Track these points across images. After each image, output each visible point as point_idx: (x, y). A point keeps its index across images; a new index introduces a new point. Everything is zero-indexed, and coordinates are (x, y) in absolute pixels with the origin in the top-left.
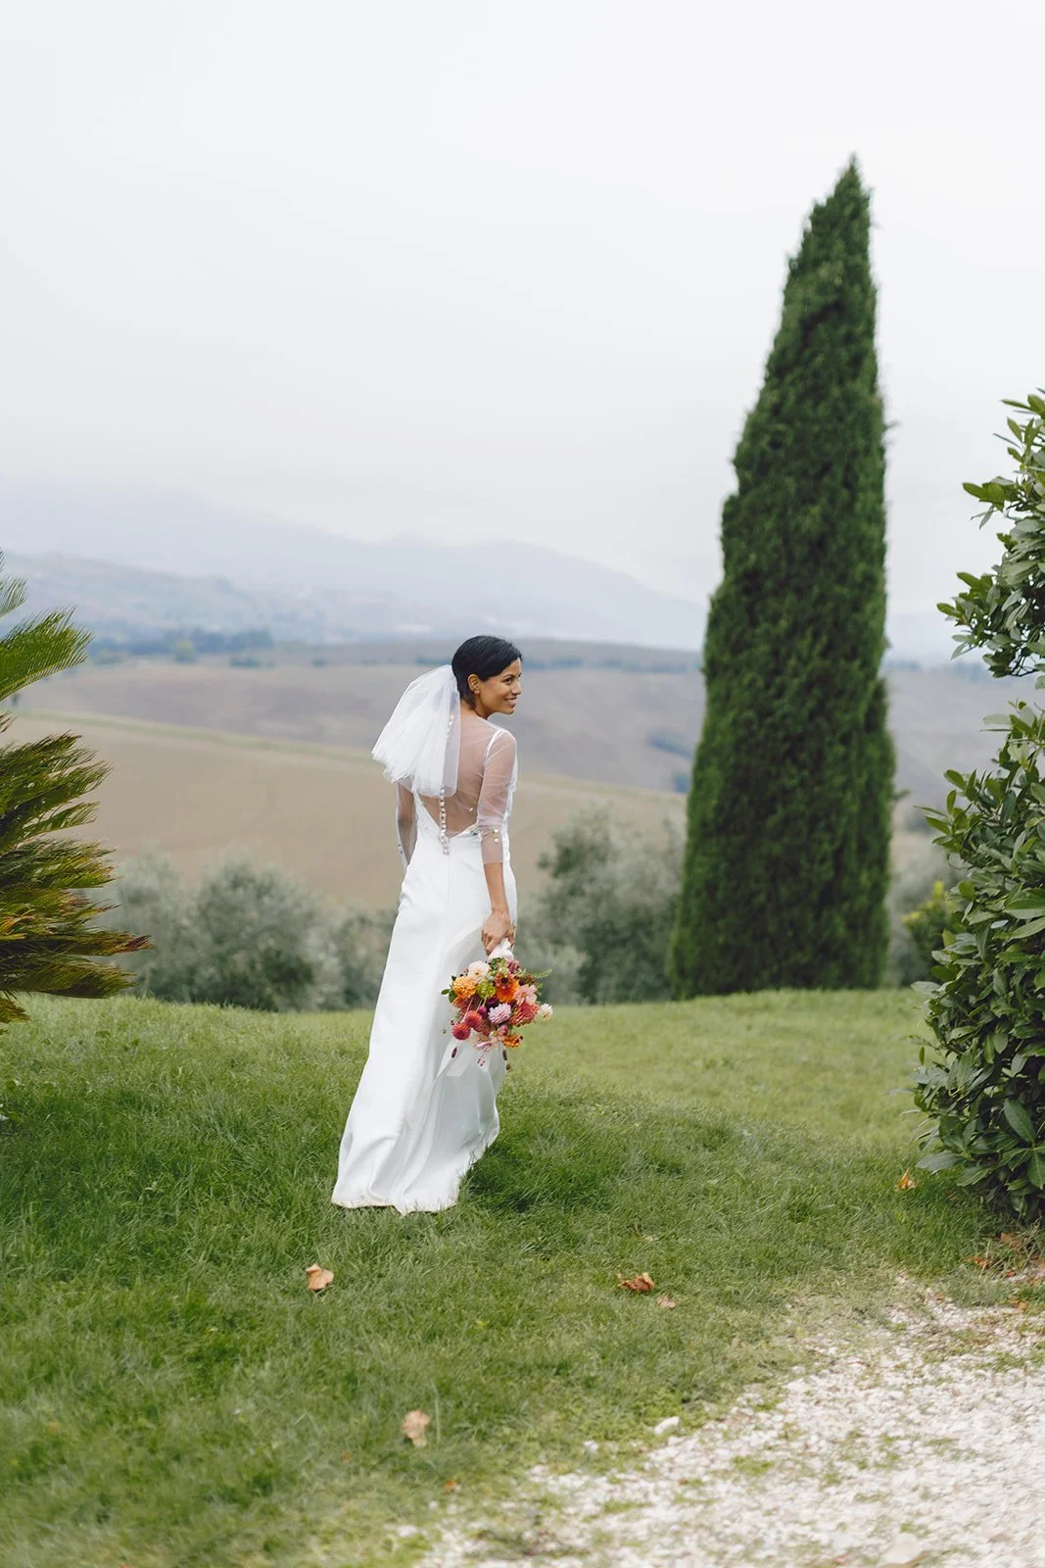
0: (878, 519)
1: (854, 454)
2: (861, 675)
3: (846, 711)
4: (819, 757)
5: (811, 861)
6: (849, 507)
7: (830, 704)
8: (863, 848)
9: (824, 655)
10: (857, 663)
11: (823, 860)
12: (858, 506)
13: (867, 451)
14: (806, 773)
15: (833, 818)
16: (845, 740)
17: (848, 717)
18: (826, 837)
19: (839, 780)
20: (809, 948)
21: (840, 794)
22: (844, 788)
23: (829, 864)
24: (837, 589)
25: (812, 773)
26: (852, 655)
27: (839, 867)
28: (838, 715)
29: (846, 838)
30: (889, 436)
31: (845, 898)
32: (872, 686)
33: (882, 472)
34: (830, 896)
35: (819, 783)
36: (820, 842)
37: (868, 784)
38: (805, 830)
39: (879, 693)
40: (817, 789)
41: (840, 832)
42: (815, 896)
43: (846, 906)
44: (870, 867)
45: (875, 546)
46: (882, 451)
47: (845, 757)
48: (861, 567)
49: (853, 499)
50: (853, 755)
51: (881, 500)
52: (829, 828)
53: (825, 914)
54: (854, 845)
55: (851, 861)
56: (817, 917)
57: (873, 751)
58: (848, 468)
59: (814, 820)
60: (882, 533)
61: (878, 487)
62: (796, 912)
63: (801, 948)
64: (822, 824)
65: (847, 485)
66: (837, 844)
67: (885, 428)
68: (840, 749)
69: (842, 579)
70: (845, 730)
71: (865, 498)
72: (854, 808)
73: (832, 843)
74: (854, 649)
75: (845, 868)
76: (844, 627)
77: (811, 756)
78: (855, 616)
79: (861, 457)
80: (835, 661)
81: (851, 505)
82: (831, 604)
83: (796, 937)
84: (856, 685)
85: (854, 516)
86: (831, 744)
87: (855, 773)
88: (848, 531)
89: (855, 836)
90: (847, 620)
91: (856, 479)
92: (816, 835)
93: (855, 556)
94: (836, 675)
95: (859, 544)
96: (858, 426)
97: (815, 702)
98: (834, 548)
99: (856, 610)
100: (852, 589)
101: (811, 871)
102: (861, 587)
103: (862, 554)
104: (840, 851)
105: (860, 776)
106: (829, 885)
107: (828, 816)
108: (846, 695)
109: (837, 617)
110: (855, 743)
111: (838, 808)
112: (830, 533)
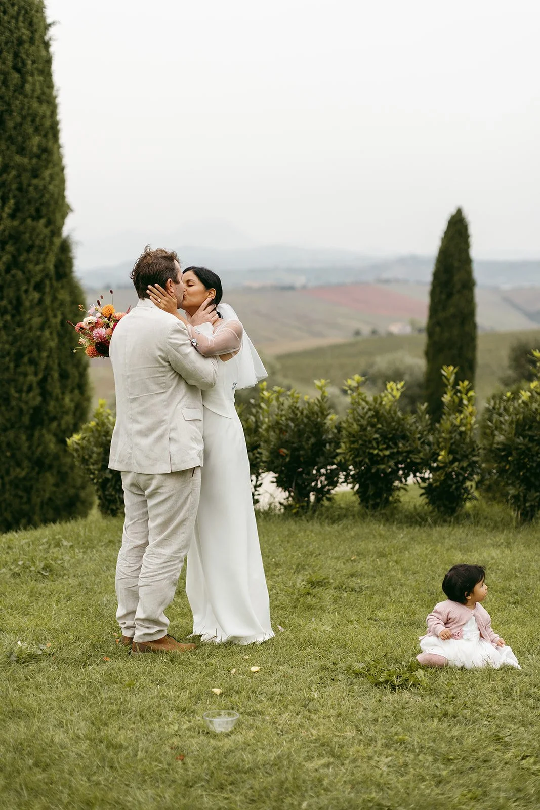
0: (48, 99)
1: (20, 42)
2: (46, 231)
3: (37, 263)
4: (18, 304)
5: (20, 391)
6: (20, 88)
7: (22, 258)
8: (64, 376)
9: (12, 216)
10: (43, 221)
11: (30, 389)
12: (28, 87)
13: (32, 41)
14: (8, 318)
15: (35, 352)
16: (39, 287)
17: (40, 267)
18: (30, 369)
19: (37, 321)
20: (26, 463)
21: (39, 333)
22: (42, 328)
23: (36, 391)
24: (18, 159)
25: (13, 316)
26: (37, 216)
27: (45, 394)
28: (31, 266)
29: (48, 368)
30: (52, 33)
31: (54, 418)
32: (57, 242)
33: (48, 61)
34: (39, 418)
35: (20, 324)
36: (25, 375)
37: (62, 323)
38: (12, 365)
39: (65, 248)
40: (18, 330)
41: (43, 364)
42: (26, 420)
43: (54, 425)
44: (72, 391)
45: (48, 123)
46: (47, 45)
47: (41, 301)
48: (36, 140)
49: (24, 81)
50: (48, 300)
51: (50, 86)
52: (32, 362)
53: (37, 434)
54: (56, 375)
55: (55, 387)
56: (30, 438)
57: (63, 295)
58: (16, 55)
59: (19, 356)
60: (53, 113)
61: (46, 72)
62: (11, 434)
63: (19, 464)
64: (26, 359)
65: (18, 71)
66: (40, 376)
67: (47, 27)
68: (36, 295)
69: (21, 151)
70: (38, 278)
71: (34, 82)
72: (53, 344)
73: (36, 374)
74: (38, 210)
75: (50, 394)
76: (27, 191)
77: (10, 302)
78: (35, 181)
79: (26, 46)
80: (23, 221)
81: (22, 86)
82: (14, 173)
83: (13, 456)
84: (43, 240)
85: (26, 96)
86: (26, 291)
87: (50, 314)
88: (22, 109)
89: (56, 367)
90: (29, 185)
91: (24, 64)
92: (21, 369)
93: (30, 130)
94: (25, 233)
95: (33, 121)
96: (21, 18)
97: (9, 256)
98: (10, 124)
99: (36, 176)
100: (31, 159)
101: (20, 399)
102: (39, 157)
103: (37, 130)
104: (44, 380)
105: (55, 316)
106: (37, 409)
107: (31, 352)
108: (36, 250)
109: (20, 183)
110: (47, 289)
111: (38, 345)
112: (6, 111)
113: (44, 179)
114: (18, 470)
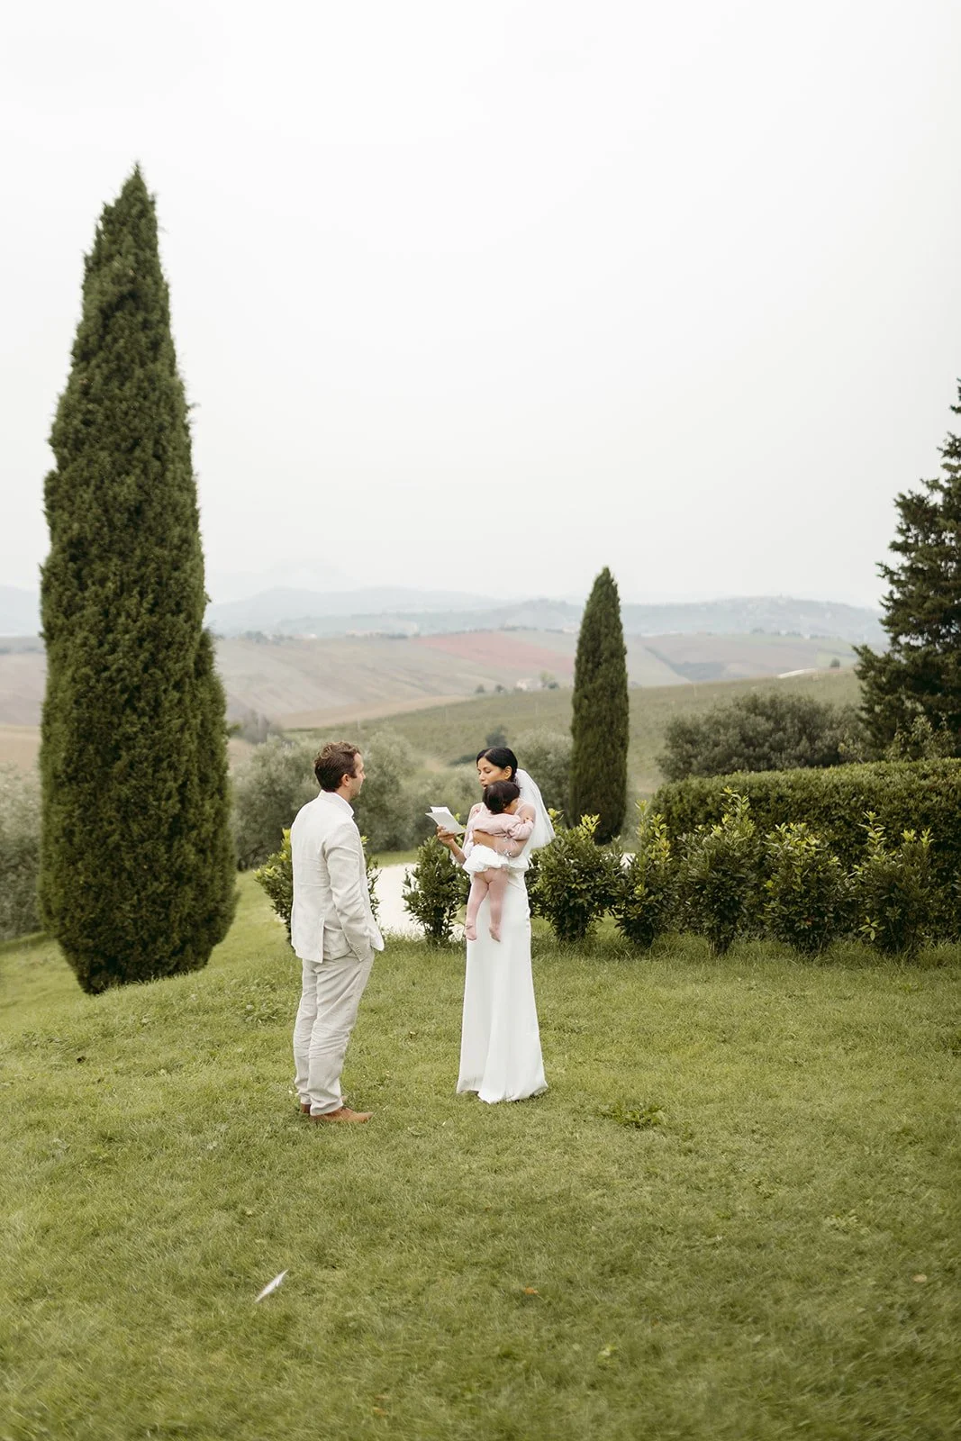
0: (188, 487)
1: (161, 429)
2: (187, 627)
3: (177, 661)
4: (156, 705)
5: (159, 799)
6: (161, 477)
7: (161, 656)
8: (204, 780)
9: (151, 611)
10: (183, 616)
11: (169, 797)
12: (169, 475)
13: (173, 425)
14: (146, 720)
15: (175, 756)
16: (178, 686)
17: (180, 665)
18: (170, 775)
19: (177, 723)
20: (164, 877)
21: (178, 735)
22: (182, 730)
23: (176, 798)
24: (157, 551)
25: (151, 718)
26: (176, 613)
27: (184, 801)
28: (170, 664)
29: (188, 773)
30: (191, 415)
31: (194, 827)
32: (197, 636)
33: (188, 447)
34: (178, 827)
35: (158, 727)
36: (165, 781)
37: (202, 725)
38: (150, 771)
39: (205, 642)
40: (157, 733)
41: (183, 769)
42: (165, 829)
43: (194, 833)
44: (212, 796)
45: (188, 512)
46: (186, 428)
47: (180, 701)
48: (177, 530)
49: (165, 469)
50: (187, 699)
51: (189, 472)
52: (171, 767)
53: (176, 844)
54: (196, 780)
55: (194, 793)
56: (169, 849)
57: (204, 694)
58: (157, 442)
59: (158, 760)
60: (194, 501)
61: (186, 459)
62: (148, 845)
63: (156, 879)
64: (165, 764)
65: (157, 457)
66: (180, 782)
68: (176, 695)
69: (161, 542)
70: (177, 677)
71: (175, 469)
72: (193, 747)
73: (175, 780)
74: (178, 604)
75: (190, 800)
76: (167, 585)
77: (148, 703)
78: (176, 574)
79: (167, 432)
80: (162, 616)
81: (163, 475)
82: (153, 565)
83: (151, 868)
84: (184, 637)
85: (166, 485)
86: (165, 691)
87: (190, 715)
88: (162, 498)
89: (196, 772)
90: (170, 578)
91: (165, 451)
92: (160, 775)
93: (171, 520)
94: (164, 630)
95: (174, 510)
96: (162, 404)
97: (147, 654)
98: (151, 514)
99: (176, 569)
100: (171, 550)
101: (159, 807)
102: (179, 548)
103: (177, 519)
104: (184, 785)
105: (195, 717)
106: (176, 818)
107: (170, 756)
108: (175, 646)
109: (160, 577)
110: (187, 688)
111: (177, 748)
112: (146, 501)
113: (185, 572)
114: (156, 884)
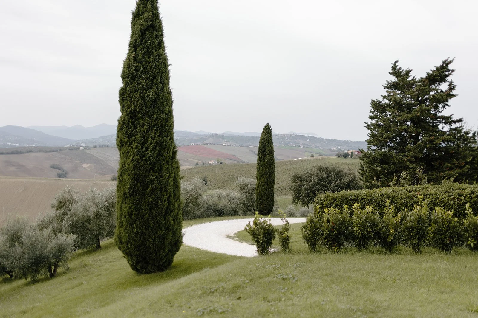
1: (162, 73)
2: (170, 142)
3: (167, 154)
4: (161, 169)
5: (161, 202)
7: (162, 152)
8: (175, 195)
9: (159, 136)
10: (169, 138)
11: (165, 201)
14: (157, 174)
16: (167, 162)
18: (165, 193)
19: (167, 175)
20: (163, 229)
21: (168, 180)
22: (169, 177)
24: (161, 115)
25: (159, 173)
27: (169, 202)
28: (165, 155)
29: (171, 193)
30: (169, 68)
31: (172, 211)
33: (169, 79)
34: (167, 211)
35: (161, 177)
36: (164, 195)
37: (175, 176)
38: (159, 192)
41: (169, 191)
42: (163, 212)
46: (168, 73)
47: (168, 168)
48: (167, 108)
50: (170, 167)
51: (169, 88)
52: (165, 190)
53: (167, 217)
54: (173, 195)
55: (172, 200)
56: (165, 219)
58: (161, 77)
59: (161, 188)
60: (171, 97)
62: (158, 218)
63: (161, 230)
65: (161, 83)
66: (168, 196)
67: (168, 66)
68: (166, 166)
69: (162, 112)
70: (167, 159)
71: (166, 87)
72: (172, 184)
73: (167, 195)
74: (167, 134)
75: (171, 202)
76: (164, 127)
77: (158, 168)
78: (167, 123)
79: (164, 74)
80: (162, 138)
81: (163, 89)
82: (160, 120)
83: (159, 226)
84: (169, 145)
85: (164, 92)
86: (163, 164)
87: (171, 172)
88: (163, 97)
89: (173, 192)
90: (165, 125)
91: (163, 81)
92: (163, 193)
93: (166, 105)
94: (163, 143)
95: (166, 101)
96: (162, 64)
97: (157, 151)
98: (159, 103)
99: (167, 121)
100: (165, 115)
101: (162, 204)
102: (168, 114)
103: (167, 104)
104: (169, 197)
105: (172, 173)
106: (167, 208)
107: (165, 187)
108: (167, 149)
109: (162, 124)
110: (170, 163)
111: (167, 184)
112: (157, 98)
113: (170, 123)
114: (161, 232)
